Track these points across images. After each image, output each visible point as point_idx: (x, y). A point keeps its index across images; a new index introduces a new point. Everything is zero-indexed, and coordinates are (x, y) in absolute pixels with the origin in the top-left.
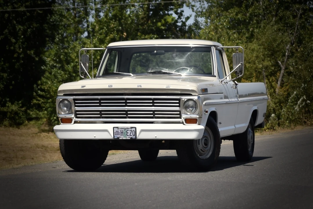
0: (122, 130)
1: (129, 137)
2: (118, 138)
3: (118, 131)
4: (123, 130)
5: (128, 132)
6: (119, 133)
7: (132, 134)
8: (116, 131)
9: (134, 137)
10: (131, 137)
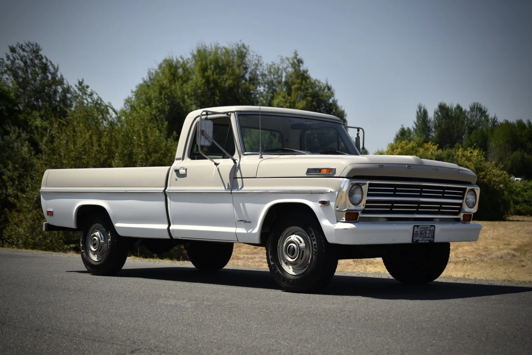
1: (427, 240)
2: (418, 241)
3: (417, 232)
4: (423, 230)
5: (427, 232)
6: (418, 234)
7: (430, 236)
8: (416, 232)
9: (432, 239)
10: (429, 239)
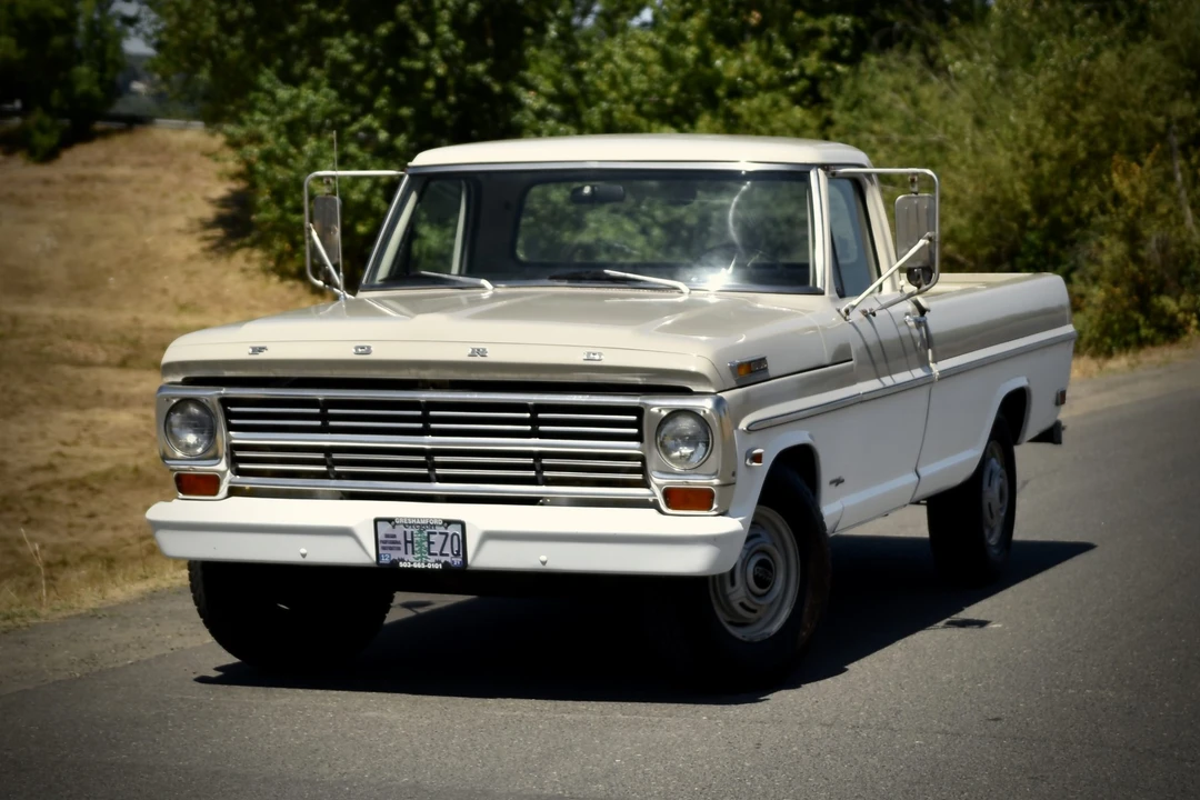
0: (409, 530)
2: (394, 563)
3: (394, 536)
4: (415, 531)
5: (433, 538)
6: (399, 543)
7: (447, 550)
8: (387, 536)
9: (458, 561)
10: (443, 559)
